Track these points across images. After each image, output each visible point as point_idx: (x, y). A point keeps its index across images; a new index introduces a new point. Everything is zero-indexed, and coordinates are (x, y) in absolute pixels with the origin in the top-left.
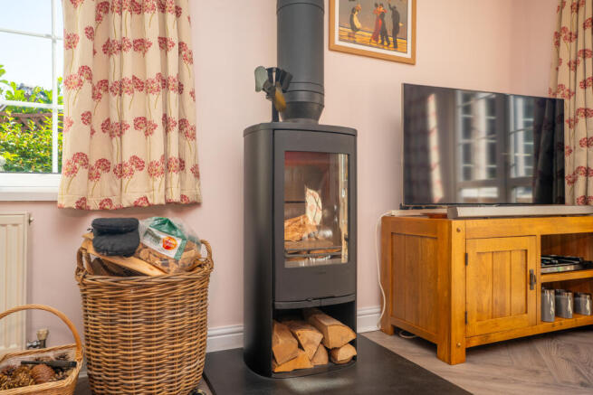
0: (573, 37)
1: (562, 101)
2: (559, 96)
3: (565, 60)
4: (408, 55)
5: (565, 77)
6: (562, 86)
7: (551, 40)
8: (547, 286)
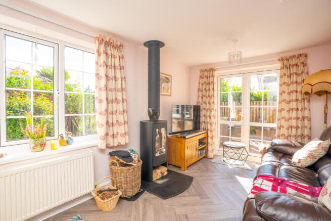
0: (202, 91)
1: (200, 106)
2: (199, 105)
3: (200, 96)
4: (170, 94)
5: (200, 100)
6: (199, 102)
7: (197, 90)
8: (199, 150)
